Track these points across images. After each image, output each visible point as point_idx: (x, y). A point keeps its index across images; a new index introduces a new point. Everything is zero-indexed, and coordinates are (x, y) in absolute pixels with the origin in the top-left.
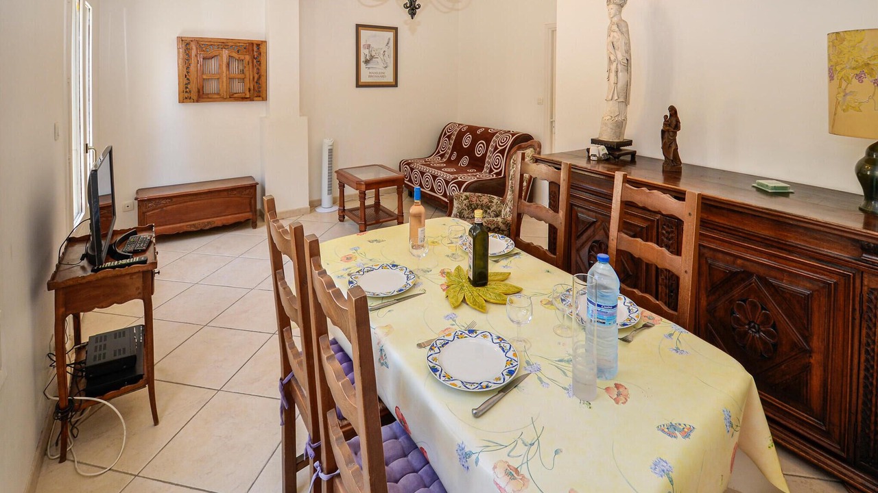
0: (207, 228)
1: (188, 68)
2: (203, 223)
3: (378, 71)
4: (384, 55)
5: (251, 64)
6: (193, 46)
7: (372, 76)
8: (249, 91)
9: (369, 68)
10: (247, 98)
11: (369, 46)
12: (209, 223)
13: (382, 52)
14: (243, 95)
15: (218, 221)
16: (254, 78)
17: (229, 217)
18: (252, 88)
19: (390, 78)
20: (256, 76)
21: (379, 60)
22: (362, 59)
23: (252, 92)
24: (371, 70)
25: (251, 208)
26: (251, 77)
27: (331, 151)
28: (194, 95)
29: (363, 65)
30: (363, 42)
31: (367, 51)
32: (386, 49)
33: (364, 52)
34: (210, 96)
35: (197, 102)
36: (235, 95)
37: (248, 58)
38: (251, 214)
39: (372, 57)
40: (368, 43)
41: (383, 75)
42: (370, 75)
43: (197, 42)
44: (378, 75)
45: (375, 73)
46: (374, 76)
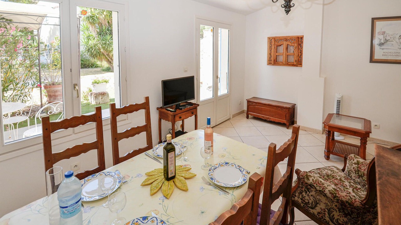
0: (268, 120)
1: (271, 50)
2: (267, 117)
3: (393, 51)
4: (400, 39)
5: (297, 48)
6: (273, 41)
8: (296, 61)
9: (383, 49)
10: (294, 65)
12: (269, 118)
13: (397, 37)
14: (293, 64)
15: (272, 119)
16: (298, 55)
17: (277, 119)
18: (297, 60)
20: (300, 54)
21: (394, 43)
23: (297, 62)
24: (385, 51)
25: (286, 118)
26: (297, 55)
28: (272, 62)
29: (377, 47)
30: (377, 30)
31: (381, 37)
33: (378, 37)
34: (279, 63)
35: (274, 65)
36: (289, 63)
37: (296, 45)
38: (286, 121)
39: (386, 41)
41: (397, 54)
42: (384, 54)
43: (275, 39)
44: (392, 54)
45: (390, 53)
46: (388, 55)
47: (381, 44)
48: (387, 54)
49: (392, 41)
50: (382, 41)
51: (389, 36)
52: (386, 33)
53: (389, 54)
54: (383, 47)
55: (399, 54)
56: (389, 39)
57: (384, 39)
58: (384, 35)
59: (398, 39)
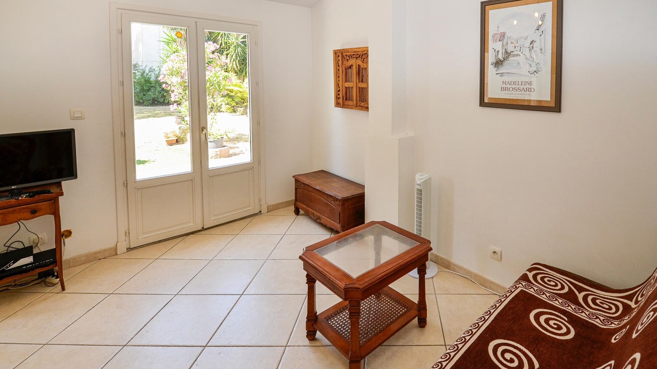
0: (319, 221)
1: (339, 76)
2: (317, 215)
3: (520, 79)
4: (531, 49)
6: (340, 57)
7: (507, 89)
9: (502, 74)
11: (503, 35)
12: (319, 217)
13: (527, 44)
15: (324, 219)
19: (544, 94)
21: (521, 59)
22: (490, 58)
24: (506, 78)
25: (340, 220)
27: (420, 192)
29: (490, 70)
30: (492, 30)
31: (498, 46)
32: (535, 36)
33: (493, 46)
38: (340, 226)
39: (508, 54)
40: (501, 30)
41: (528, 86)
42: (504, 86)
43: (342, 53)
44: (517, 86)
45: (514, 83)
46: (511, 89)
47: (498, 63)
48: (508, 86)
49: (518, 55)
50: (500, 57)
51: (512, 43)
52: (506, 37)
53: (514, 86)
54: (502, 70)
55: (530, 87)
56: (512, 49)
57: (504, 50)
58: (502, 40)
59: (527, 50)
